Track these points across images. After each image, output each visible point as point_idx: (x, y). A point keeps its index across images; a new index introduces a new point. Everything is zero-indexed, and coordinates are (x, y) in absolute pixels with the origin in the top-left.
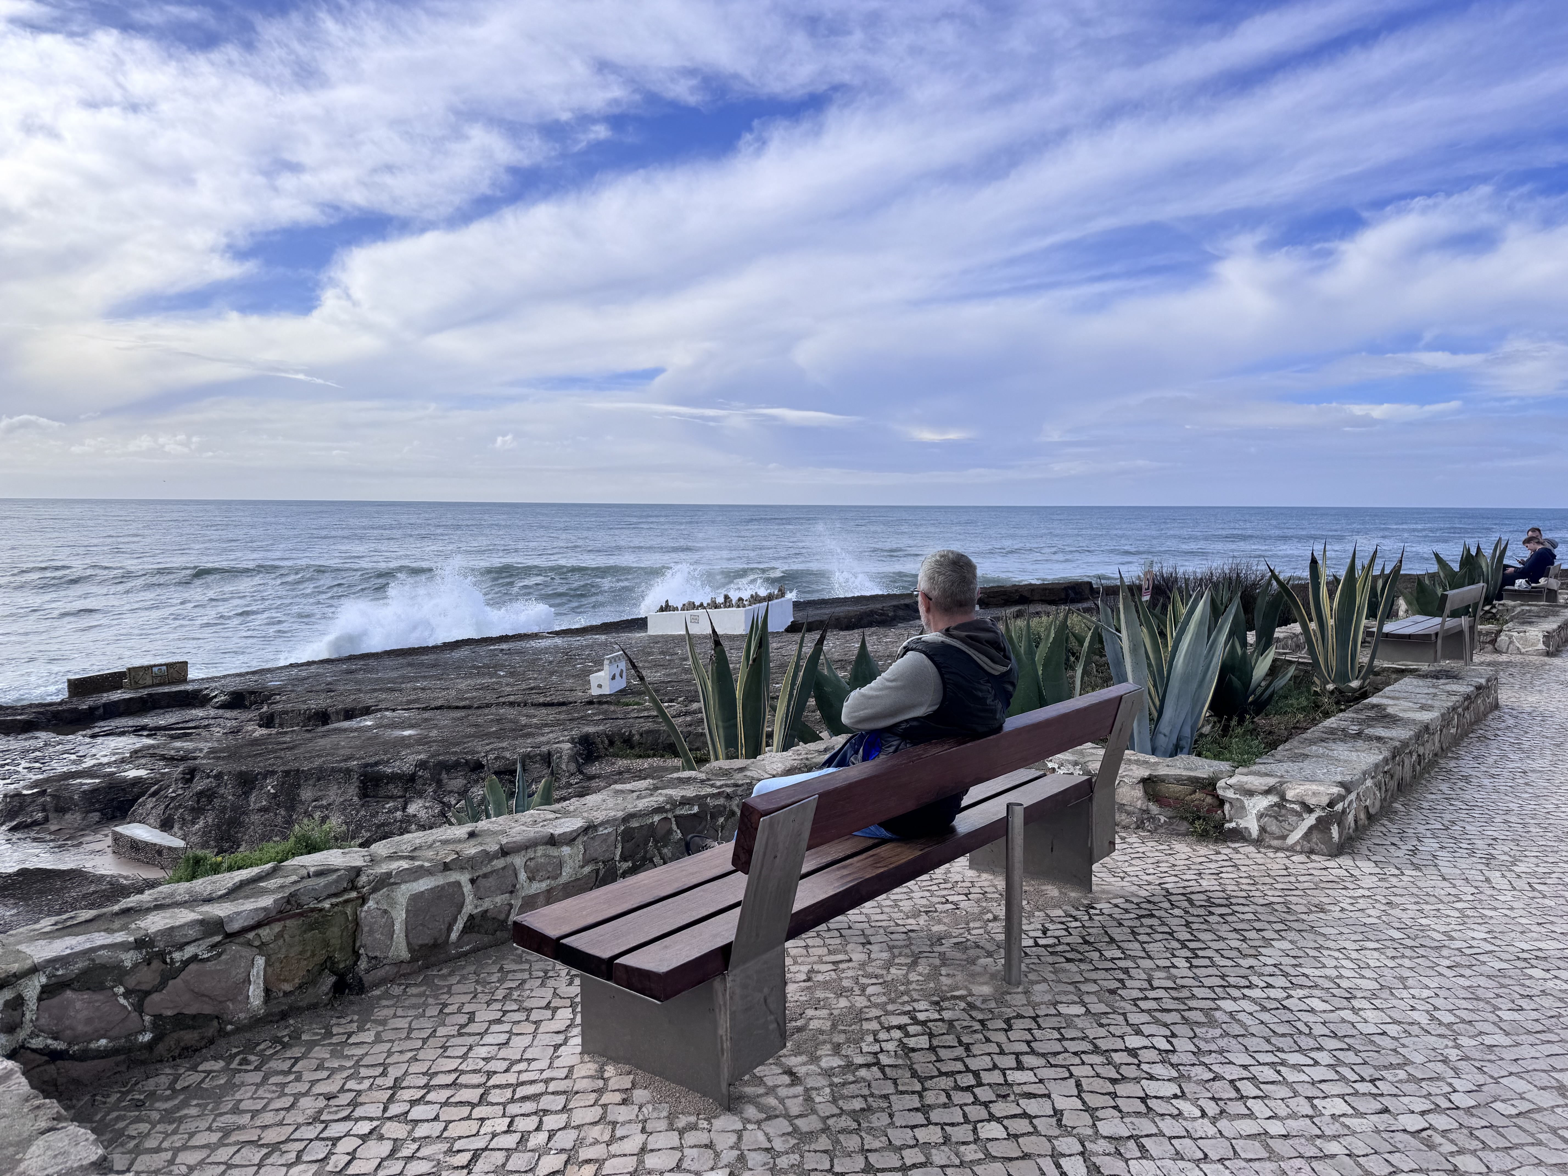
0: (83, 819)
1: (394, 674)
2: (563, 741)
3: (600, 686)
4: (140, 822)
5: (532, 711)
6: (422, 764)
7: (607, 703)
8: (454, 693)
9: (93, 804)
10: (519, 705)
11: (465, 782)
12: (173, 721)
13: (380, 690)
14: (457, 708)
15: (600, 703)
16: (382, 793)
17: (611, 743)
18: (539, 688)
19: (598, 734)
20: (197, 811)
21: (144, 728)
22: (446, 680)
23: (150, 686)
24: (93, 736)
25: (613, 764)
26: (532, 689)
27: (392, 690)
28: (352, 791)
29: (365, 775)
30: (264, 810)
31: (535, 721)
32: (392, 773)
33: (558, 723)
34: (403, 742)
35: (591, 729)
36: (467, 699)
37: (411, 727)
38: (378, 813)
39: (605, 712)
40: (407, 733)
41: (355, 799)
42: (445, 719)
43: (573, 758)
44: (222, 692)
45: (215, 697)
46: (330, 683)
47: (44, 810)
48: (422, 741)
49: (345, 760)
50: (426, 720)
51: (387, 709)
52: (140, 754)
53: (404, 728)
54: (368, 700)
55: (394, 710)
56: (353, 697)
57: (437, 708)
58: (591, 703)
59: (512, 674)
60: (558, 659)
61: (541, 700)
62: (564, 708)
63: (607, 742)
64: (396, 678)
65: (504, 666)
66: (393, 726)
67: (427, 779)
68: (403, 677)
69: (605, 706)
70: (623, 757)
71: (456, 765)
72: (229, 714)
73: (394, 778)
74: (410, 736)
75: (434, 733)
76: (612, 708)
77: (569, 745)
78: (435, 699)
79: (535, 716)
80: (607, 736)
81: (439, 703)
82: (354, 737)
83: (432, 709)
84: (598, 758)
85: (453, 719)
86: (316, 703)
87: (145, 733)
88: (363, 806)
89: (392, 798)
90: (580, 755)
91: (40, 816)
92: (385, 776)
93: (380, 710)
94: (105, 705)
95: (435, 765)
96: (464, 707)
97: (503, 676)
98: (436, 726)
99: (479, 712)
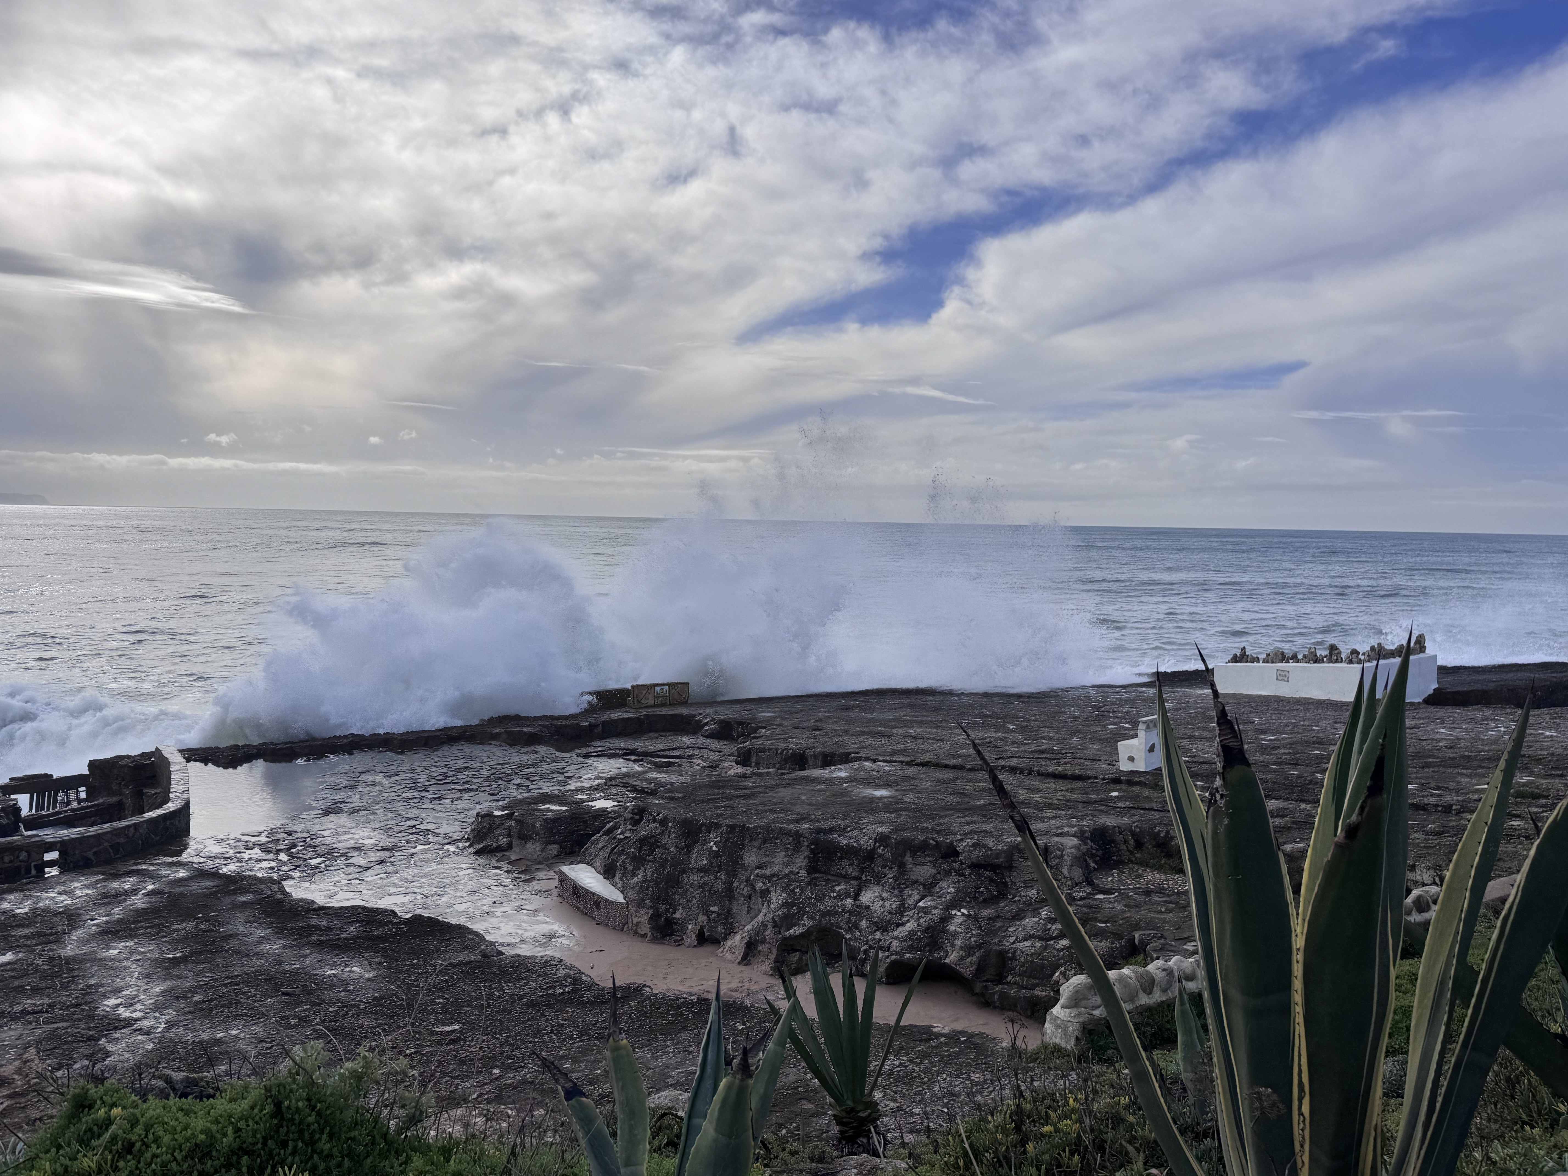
0: (543, 850)
1: (890, 716)
2: (1068, 834)
3: (1131, 759)
4: (588, 864)
5: (1036, 783)
6: (882, 839)
7: (1139, 783)
8: (947, 746)
9: (554, 835)
10: (1022, 773)
11: (934, 871)
12: (661, 747)
13: (868, 733)
14: (946, 766)
15: (1130, 783)
16: (834, 869)
17: (1139, 845)
18: (1052, 752)
19: (1120, 830)
20: (639, 861)
21: (633, 752)
22: (944, 728)
23: (651, 707)
24: (587, 756)
25: (1139, 876)
26: (1043, 752)
27: (881, 735)
28: (801, 861)
29: (815, 842)
30: (704, 870)
31: (1037, 797)
32: (847, 845)
33: (1068, 805)
34: (870, 806)
35: (1110, 821)
36: (960, 756)
37: (887, 785)
38: (825, 895)
39: (1135, 798)
40: (879, 793)
41: (803, 872)
42: (928, 780)
43: (1080, 860)
44: (713, 720)
45: (706, 724)
46: (820, 720)
47: (509, 835)
48: (890, 806)
49: (797, 821)
50: (907, 778)
51: (867, 759)
52: (614, 783)
53: (878, 786)
54: (851, 745)
55: (875, 761)
56: (836, 739)
57: (923, 764)
58: (1116, 781)
59: (1023, 729)
60: (1085, 715)
61: (1051, 769)
62: (1080, 784)
63: (1132, 842)
64: (890, 720)
65: (1016, 717)
66: (869, 781)
67: (887, 860)
68: (897, 720)
69: (1136, 789)
70: (1154, 868)
71: (923, 847)
72: (714, 744)
73: (850, 852)
74: (881, 798)
75: (909, 798)
76: (1146, 792)
77: (1075, 841)
78: (924, 751)
79: (1038, 791)
80: (1133, 834)
81: (926, 758)
82: (819, 790)
83: (918, 765)
84: (1118, 864)
85: (939, 781)
86: (798, 742)
87: (633, 758)
88: (809, 884)
89: (846, 878)
90: (1093, 856)
91: (504, 841)
92: (838, 848)
93: (860, 759)
94: (604, 723)
95: (898, 843)
96: (954, 767)
97: (1012, 731)
98: (914, 789)
99: (971, 775)
